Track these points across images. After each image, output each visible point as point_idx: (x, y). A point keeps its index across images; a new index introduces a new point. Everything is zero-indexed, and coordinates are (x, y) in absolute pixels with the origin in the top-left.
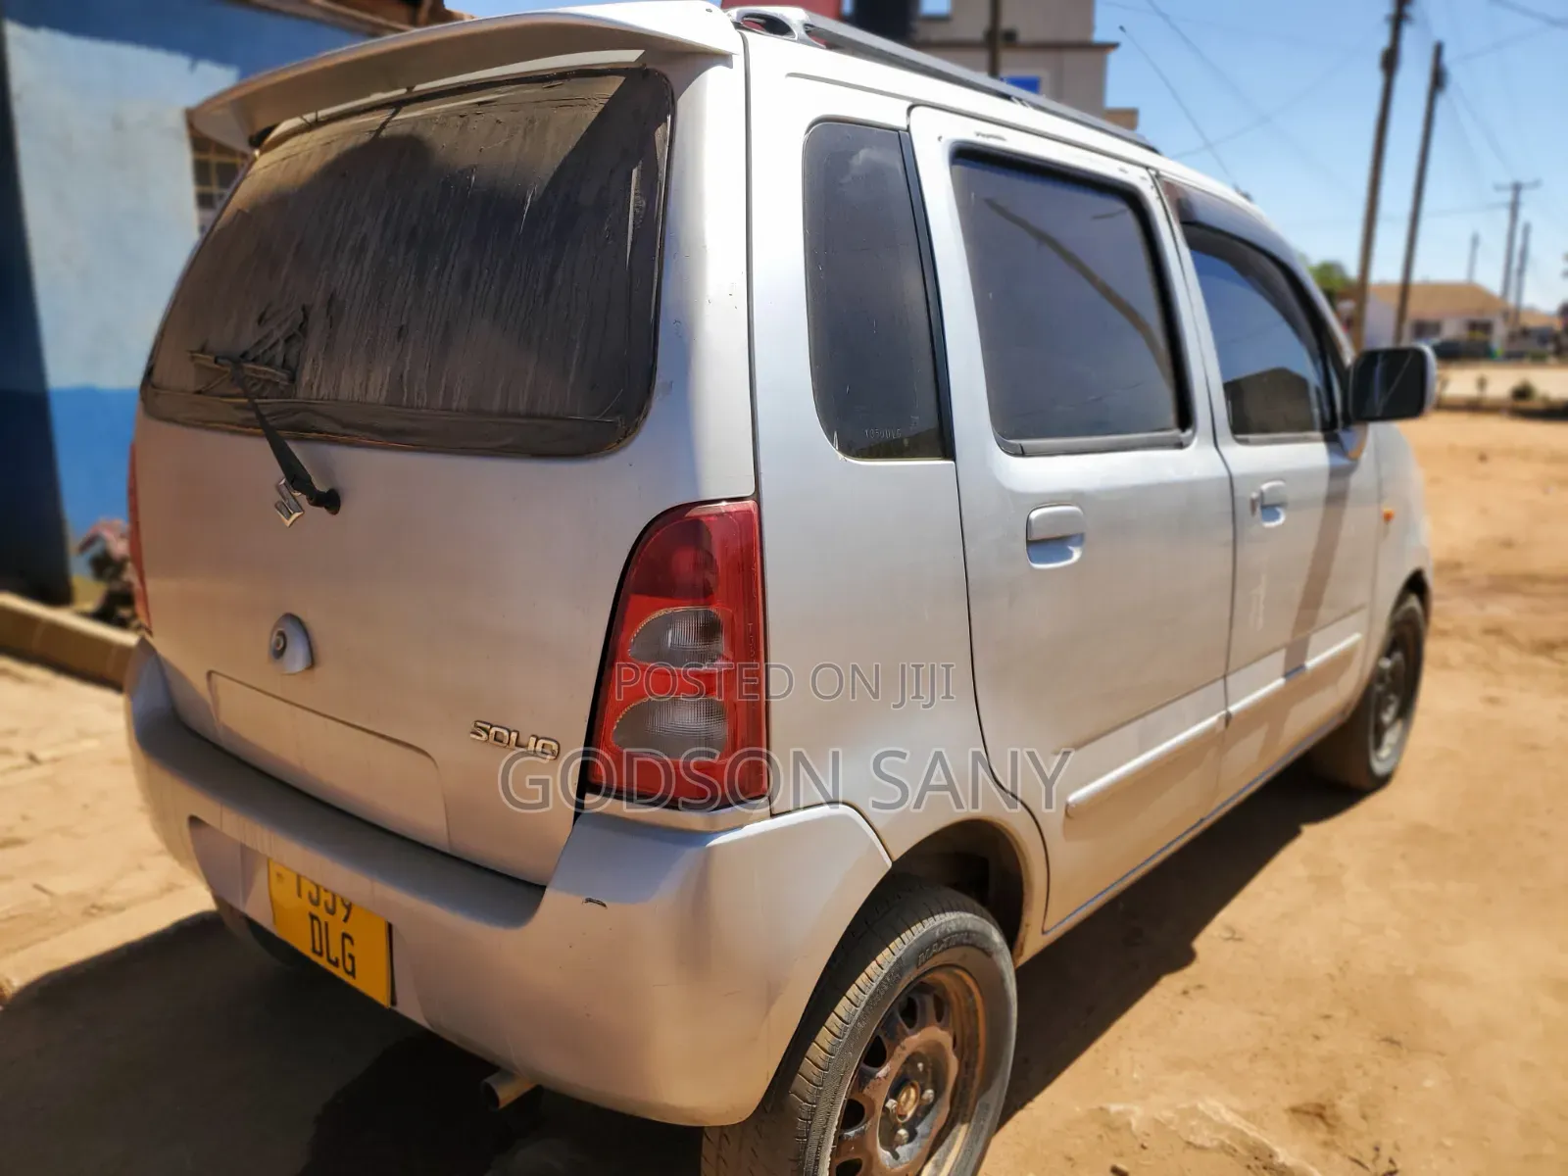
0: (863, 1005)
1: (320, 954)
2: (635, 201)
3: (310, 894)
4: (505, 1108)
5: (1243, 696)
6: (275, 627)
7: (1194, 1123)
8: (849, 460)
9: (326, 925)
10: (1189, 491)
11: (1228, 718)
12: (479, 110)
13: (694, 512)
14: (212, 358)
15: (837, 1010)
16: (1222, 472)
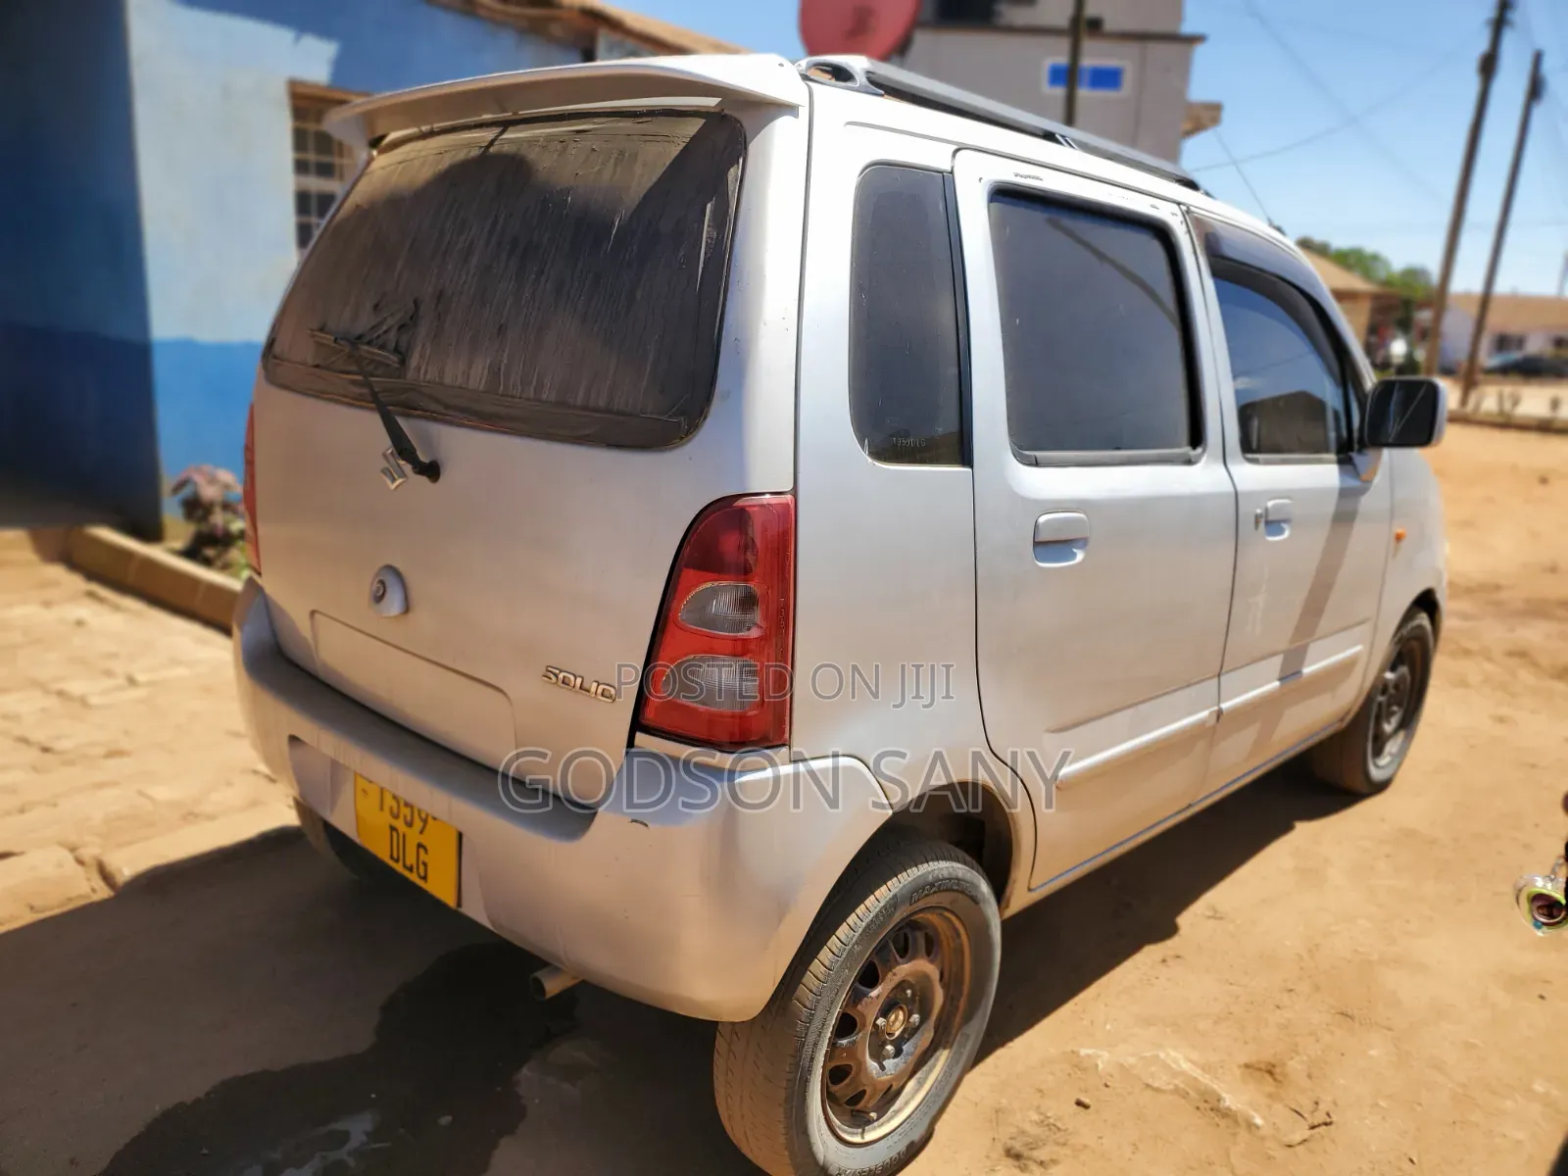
0: (860, 930)
1: (397, 861)
2: (708, 232)
3: (391, 809)
4: (552, 998)
5: (1235, 696)
6: (377, 575)
7: (1153, 1069)
8: (876, 463)
9: (404, 836)
10: (1193, 505)
11: (1219, 714)
12: (578, 137)
13: (740, 503)
14: (333, 338)
15: (837, 933)
16: (1228, 487)
